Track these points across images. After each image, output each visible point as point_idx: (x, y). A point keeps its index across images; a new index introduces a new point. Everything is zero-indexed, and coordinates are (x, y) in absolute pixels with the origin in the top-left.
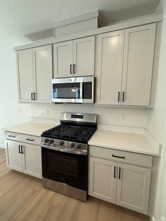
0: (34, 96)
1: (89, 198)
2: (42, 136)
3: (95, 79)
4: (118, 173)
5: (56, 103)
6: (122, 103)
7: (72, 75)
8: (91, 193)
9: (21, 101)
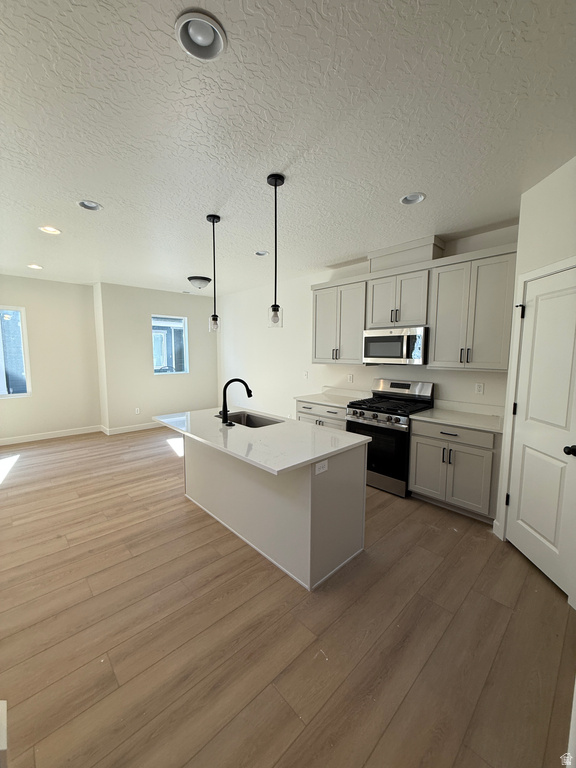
0: (336, 354)
1: (409, 495)
2: (349, 406)
3: (427, 331)
4: (448, 457)
5: (368, 364)
6: (467, 365)
7: (392, 325)
8: (412, 487)
9: (315, 360)
